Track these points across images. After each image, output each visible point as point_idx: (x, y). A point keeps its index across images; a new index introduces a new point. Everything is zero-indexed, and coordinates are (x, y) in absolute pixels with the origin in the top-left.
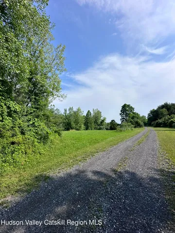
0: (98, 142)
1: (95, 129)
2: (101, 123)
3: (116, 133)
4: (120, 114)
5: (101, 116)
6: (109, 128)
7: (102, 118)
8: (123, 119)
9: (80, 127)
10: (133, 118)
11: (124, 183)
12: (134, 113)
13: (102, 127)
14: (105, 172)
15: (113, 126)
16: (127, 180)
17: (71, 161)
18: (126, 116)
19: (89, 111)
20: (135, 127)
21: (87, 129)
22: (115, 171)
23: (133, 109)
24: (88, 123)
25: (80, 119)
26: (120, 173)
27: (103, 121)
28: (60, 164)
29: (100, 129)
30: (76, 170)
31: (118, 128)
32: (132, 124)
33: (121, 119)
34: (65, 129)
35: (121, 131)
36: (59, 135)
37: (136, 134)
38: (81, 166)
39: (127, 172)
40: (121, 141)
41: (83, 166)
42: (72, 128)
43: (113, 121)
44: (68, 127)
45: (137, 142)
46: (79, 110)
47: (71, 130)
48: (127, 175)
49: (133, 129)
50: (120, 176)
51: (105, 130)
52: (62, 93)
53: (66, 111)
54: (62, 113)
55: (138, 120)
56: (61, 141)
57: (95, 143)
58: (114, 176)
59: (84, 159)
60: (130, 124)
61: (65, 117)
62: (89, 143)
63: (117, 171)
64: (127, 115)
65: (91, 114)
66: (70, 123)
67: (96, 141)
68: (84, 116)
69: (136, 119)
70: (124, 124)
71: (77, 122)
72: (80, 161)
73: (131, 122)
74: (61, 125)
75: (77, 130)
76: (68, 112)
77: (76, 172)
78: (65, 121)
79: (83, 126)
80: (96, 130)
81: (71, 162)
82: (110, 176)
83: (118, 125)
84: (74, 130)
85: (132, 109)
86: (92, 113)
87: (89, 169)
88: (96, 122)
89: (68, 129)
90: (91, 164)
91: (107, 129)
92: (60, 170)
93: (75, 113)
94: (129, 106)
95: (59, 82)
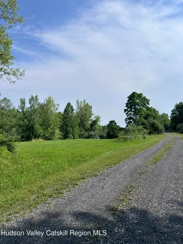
0: (85, 161)
1: (81, 136)
2: (92, 125)
3: (117, 144)
4: (125, 110)
5: (91, 114)
6: (105, 135)
7: (93, 118)
8: (129, 120)
9: (53, 133)
10: (146, 118)
11: (127, 230)
12: (148, 109)
13: (93, 133)
14: (97, 212)
15: (112, 132)
16: (133, 223)
17: (34, 197)
18: (135, 113)
19: (69, 104)
20: (150, 133)
21: (65, 137)
22: (113, 210)
23: (148, 101)
24: (67, 126)
25: (53, 118)
26: (122, 212)
27: (95, 122)
28: (11, 205)
29: (89, 137)
30: (43, 213)
31: (121, 135)
32: (145, 128)
33: (126, 120)
34: (22, 137)
35: (125, 140)
36: (10, 148)
37: (152, 145)
38: (52, 205)
39: (133, 210)
40: (126, 157)
41: (55, 205)
42: (37, 137)
43: (112, 122)
44: (28, 134)
45: (151, 159)
46: (49, 101)
47: (33, 141)
48: (132, 215)
49: (147, 136)
50: (121, 217)
51: (99, 139)
52: (13, 66)
53: (23, 102)
54: (17, 108)
55: (155, 121)
56: (14, 161)
57: (79, 162)
58: (111, 218)
59: (59, 192)
60: (141, 127)
61: (21, 115)
62: (68, 162)
63: (116, 210)
64: (137, 112)
65: (73, 110)
66: (33, 127)
67: (82, 159)
68: (59, 113)
69: (151, 120)
70: (130, 127)
71: (46, 124)
72: (50, 196)
73: (143, 124)
74: (14, 129)
75: (47, 139)
76: (28, 105)
77: (43, 217)
78: (22, 123)
79: (57, 131)
80: (81, 140)
81: (32, 199)
82: (104, 220)
83: (122, 129)
84: (40, 140)
85: (145, 101)
86: (75, 107)
87: (68, 209)
88: (82, 124)
89: (28, 139)
90: (71, 201)
91: (101, 137)
92: (9, 215)
93: (42, 106)
94: (140, 95)
95: (7, 44)
